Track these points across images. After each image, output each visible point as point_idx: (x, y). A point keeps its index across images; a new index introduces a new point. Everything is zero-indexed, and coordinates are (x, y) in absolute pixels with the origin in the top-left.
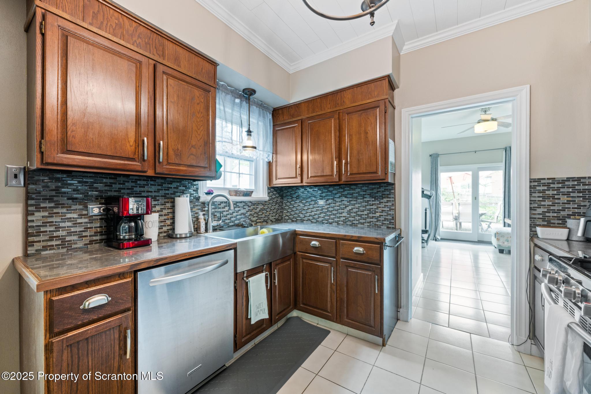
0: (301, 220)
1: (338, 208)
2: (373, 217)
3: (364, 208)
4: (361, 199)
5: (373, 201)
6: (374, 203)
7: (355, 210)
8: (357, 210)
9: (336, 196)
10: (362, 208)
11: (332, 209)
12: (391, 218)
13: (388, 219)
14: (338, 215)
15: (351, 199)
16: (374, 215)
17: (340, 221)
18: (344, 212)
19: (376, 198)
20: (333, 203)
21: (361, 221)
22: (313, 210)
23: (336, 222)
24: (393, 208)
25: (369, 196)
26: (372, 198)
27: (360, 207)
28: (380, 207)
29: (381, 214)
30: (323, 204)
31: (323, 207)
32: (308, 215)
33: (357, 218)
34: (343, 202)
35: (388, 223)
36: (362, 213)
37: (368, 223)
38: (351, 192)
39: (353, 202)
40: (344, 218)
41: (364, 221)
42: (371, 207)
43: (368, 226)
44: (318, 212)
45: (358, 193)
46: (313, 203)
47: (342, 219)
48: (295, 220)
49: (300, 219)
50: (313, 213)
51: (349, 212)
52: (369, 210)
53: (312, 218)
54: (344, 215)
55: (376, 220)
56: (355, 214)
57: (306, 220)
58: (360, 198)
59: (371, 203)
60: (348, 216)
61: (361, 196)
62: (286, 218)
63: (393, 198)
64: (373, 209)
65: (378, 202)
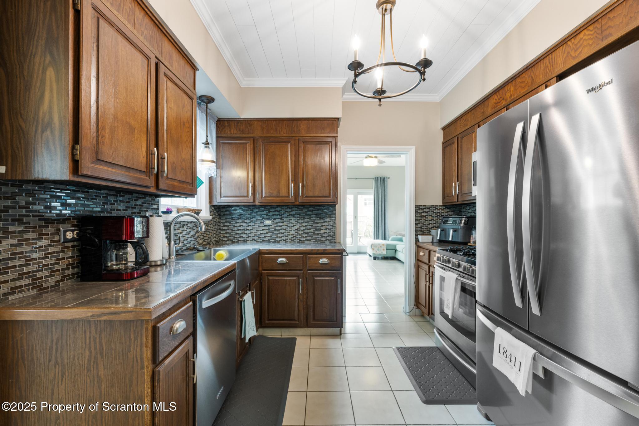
0: (244, 240)
1: (286, 227)
2: (318, 235)
3: (311, 227)
4: (308, 218)
5: (318, 220)
6: (319, 221)
7: (302, 228)
8: (304, 228)
9: (283, 216)
10: (309, 227)
11: (280, 228)
12: (333, 234)
13: (331, 235)
14: (286, 234)
15: (299, 219)
16: (319, 232)
17: (288, 239)
18: (292, 231)
19: (321, 218)
20: (281, 223)
21: (307, 238)
22: (258, 229)
23: (283, 241)
24: (334, 226)
25: (315, 216)
26: (318, 217)
27: (307, 225)
28: (324, 225)
29: (325, 231)
30: (270, 223)
31: (270, 227)
32: (253, 234)
33: (305, 235)
34: (291, 221)
35: (331, 238)
36: (309, 231)
37: (314, 239)
38: (299, 212)
39: (300, 221)
40: (292, 236)
41: (311, 238)
42: (317, 225)
43: (314, 242)
44: (265, 232)
45: (305, 213)
46: (258, 222)
47: (290, 237)
48: (237, 241)
49: (243, 239)
50: (258, 233)
51: (297, 230)
52: (315, 228)
53: (257, 238)
54: (291, 233)
55: (321, 237)
56: (302, 232)
57: (250, 241)
58: (307, 217)
59: (317, 221)
60: (296, 234)
61: (308, 216)
62: (223, 239)
63: (334, 217)
64: (318, 227)
65: (323, 221)
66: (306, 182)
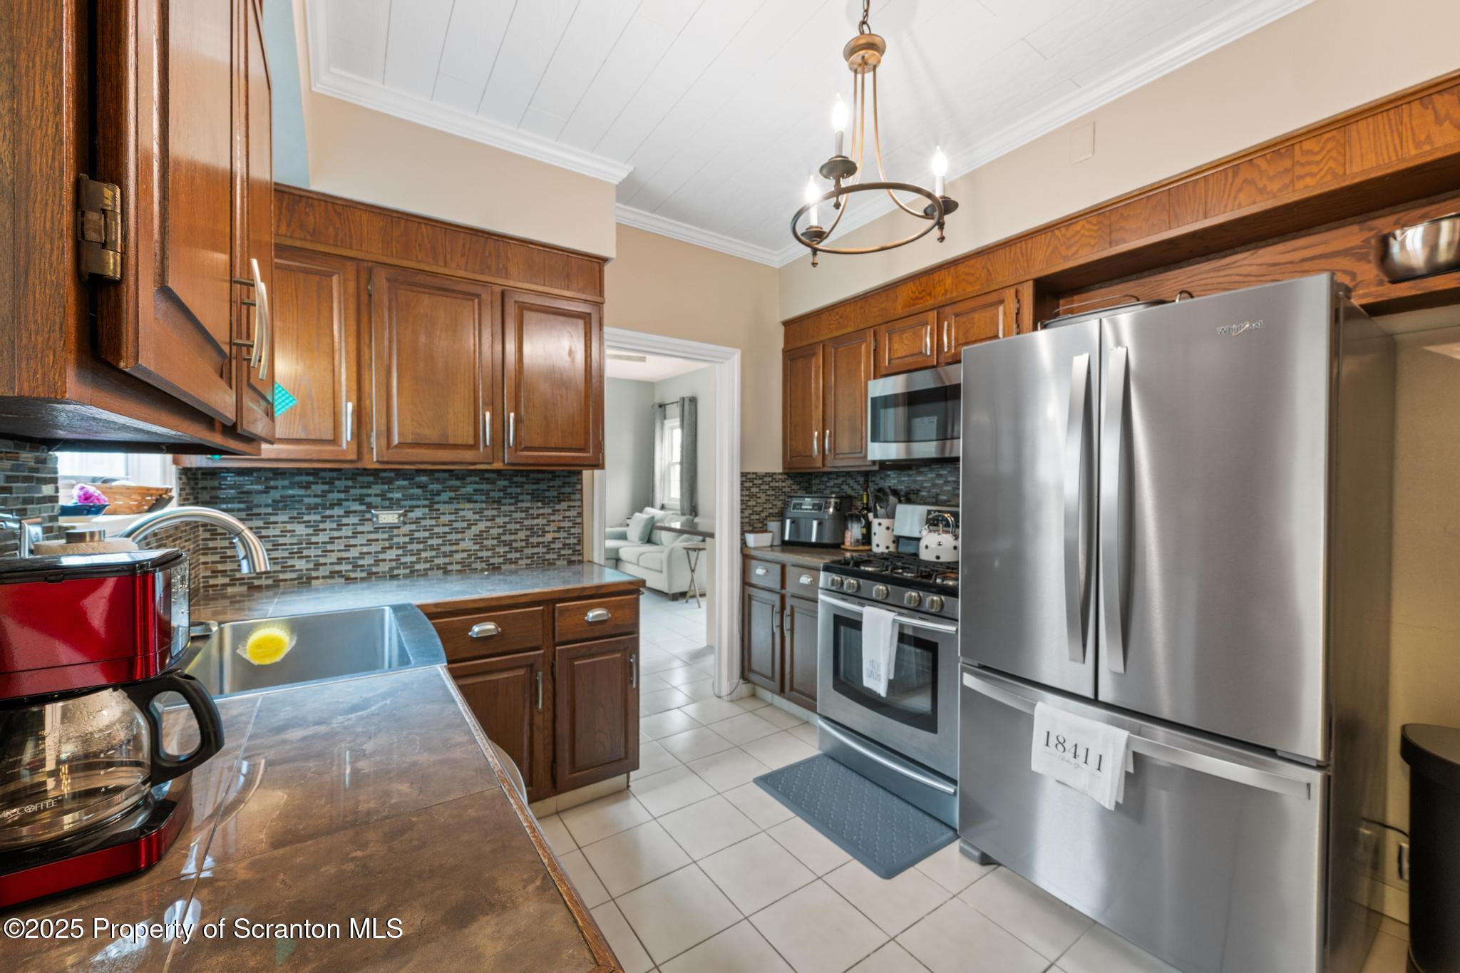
0: (300, 578)
1: (447, 529)
2: (538, 545)
3: (518, 526)
4: (510, 504)
5: (538, 508)
6: (541, 511)
7: (495, 532)
8: (501, 531)
9: (437, 499)
10: (512, 526)
11: (427, 534)
12: (575, 541)
13: (569, 544)
14: (447, 549)
15: (484, 506)
16: (541, 539)
17: (452, 564)
18: (464, 540)
19: (546, 502)
20: (431, 518)
21: (509, 556)
22: (352, 542)
23: (439, 568)
24: (578, 521)
25: (529, 497)
26: (538, 501)
27: (508, 523)
28: (554, 521)
29: (557, 535)
30: (396, 521)
31: (396, 532)
32: (333, 558)
33: (501, 550)
34: (462, 513)
35: (570, 552)
36: (513, 537)
37: (527, 558)
38: (485, 487)
39: (489, 513)
40: (465, 555)
41: (518, 555)
42: (536, 521)
43: (527, 565)
44: (375, 548)
45: (504, 490)
46: (353, 520)
47: (458, 557)
48: (270, 582)
49: (294, 575)
50: (354, 553)
51: (478, 540)
52: (530, 529)
53: (350, 567)
54: (463, 545)
55: (545, 550)
56: (495, 542)
57: (324, 577)
58: (508, 501)
59: (535, 512)
60: (477, 547)
61: (511, 498)
62: (212, 582)
63: (578, 500)
64: (538, 525)
65: (550, 511)
66: (526, 412)
